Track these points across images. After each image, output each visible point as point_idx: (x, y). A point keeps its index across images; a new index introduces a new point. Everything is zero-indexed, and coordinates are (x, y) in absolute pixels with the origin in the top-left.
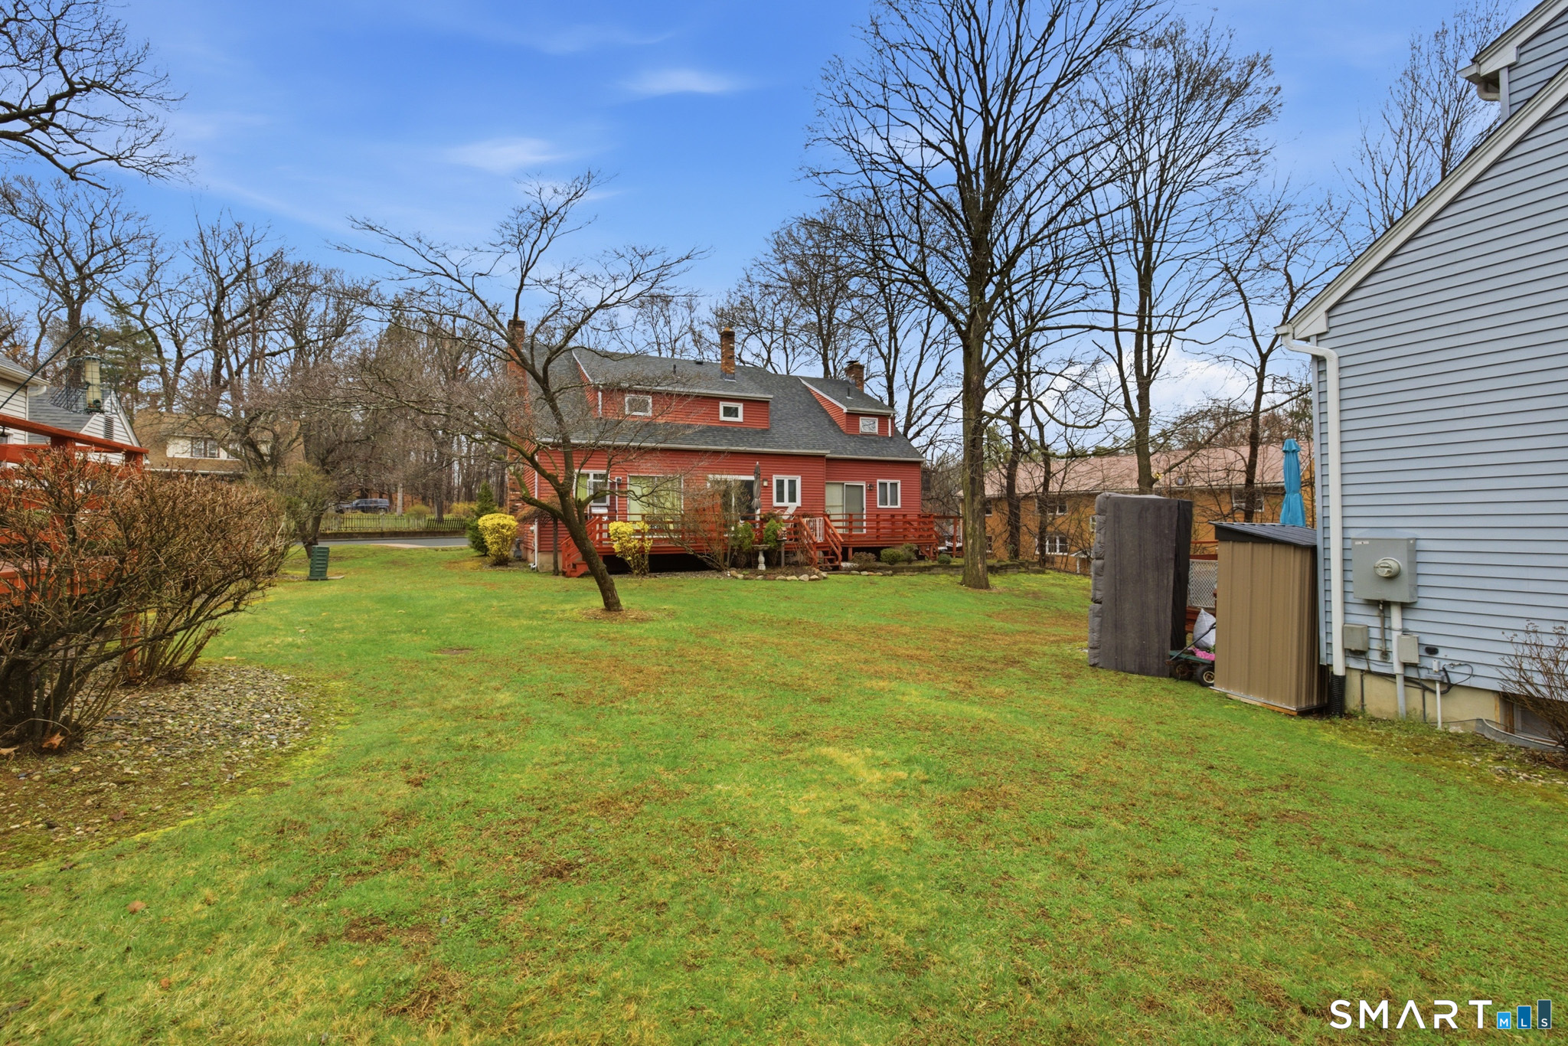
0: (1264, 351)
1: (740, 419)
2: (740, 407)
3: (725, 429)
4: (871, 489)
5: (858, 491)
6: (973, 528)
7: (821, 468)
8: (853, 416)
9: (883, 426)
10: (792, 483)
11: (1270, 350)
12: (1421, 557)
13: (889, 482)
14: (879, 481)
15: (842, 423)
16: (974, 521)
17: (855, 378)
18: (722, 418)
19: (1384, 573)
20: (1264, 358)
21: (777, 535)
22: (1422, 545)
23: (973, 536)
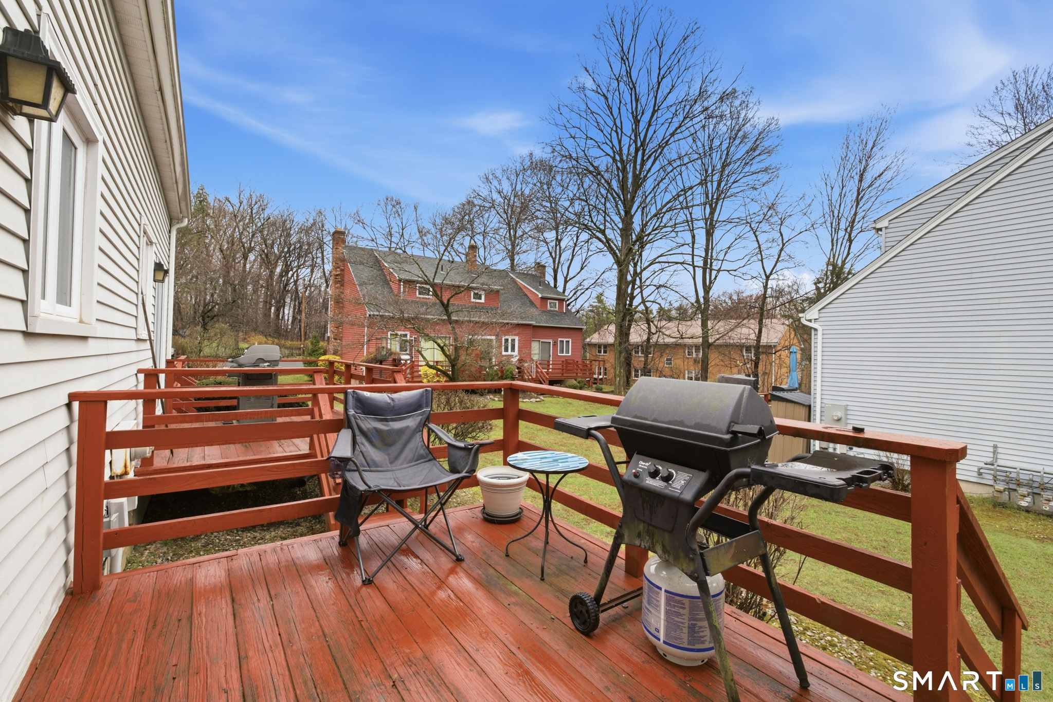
0: (768, 273)
1: (483, 301)
2: (482, 293)
3: (477, 307)
4: (555, 344)
5: (547, 345)
6: (620, 372)
7: (529, 332)
8: (544, 299)
9: (561, 306)
10: (513, 341)
11: (771, 274)
12: (849, 412)
13: (565, 340)
14: (559, 339)
15: (538, 303)
16: (620, 368)
17: (541, 273)
18: (473, 300)
19: (836, 418)
20: (768, 278)
21: (512, 374)
22: (849, 408)
23: (619, 376)
